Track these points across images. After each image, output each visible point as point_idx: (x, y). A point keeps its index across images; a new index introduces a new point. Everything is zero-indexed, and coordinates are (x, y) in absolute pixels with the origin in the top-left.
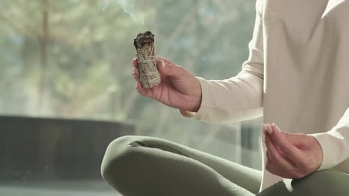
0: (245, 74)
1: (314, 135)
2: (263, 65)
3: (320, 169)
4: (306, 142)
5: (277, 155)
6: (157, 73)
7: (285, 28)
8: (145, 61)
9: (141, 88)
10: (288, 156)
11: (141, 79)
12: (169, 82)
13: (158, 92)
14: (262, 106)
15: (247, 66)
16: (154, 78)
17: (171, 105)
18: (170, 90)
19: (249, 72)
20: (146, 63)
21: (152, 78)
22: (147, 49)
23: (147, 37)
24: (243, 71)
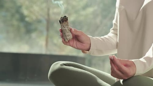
0: (111, 34)
1: (133, 60)
2: (117, 29)
3: (135, 75)
4: (128, 63)
5: (115, 69)
6: (70, 34)
7: (126, 13)
8: (64, 29)
9: (64, 41)
10: (120, 69)
11: (64, 37)
12: (76, 38)
13: (71, 43)
14: (117, 48)
15: (112, 30)
16: (70, 36)
17: (78, 49)
18: (77, 41)
19: (113, 33)
20: (65, 30)
21: (68, 36)
22: (65, 23)
23: (65, 18)
24: (110, 33)
